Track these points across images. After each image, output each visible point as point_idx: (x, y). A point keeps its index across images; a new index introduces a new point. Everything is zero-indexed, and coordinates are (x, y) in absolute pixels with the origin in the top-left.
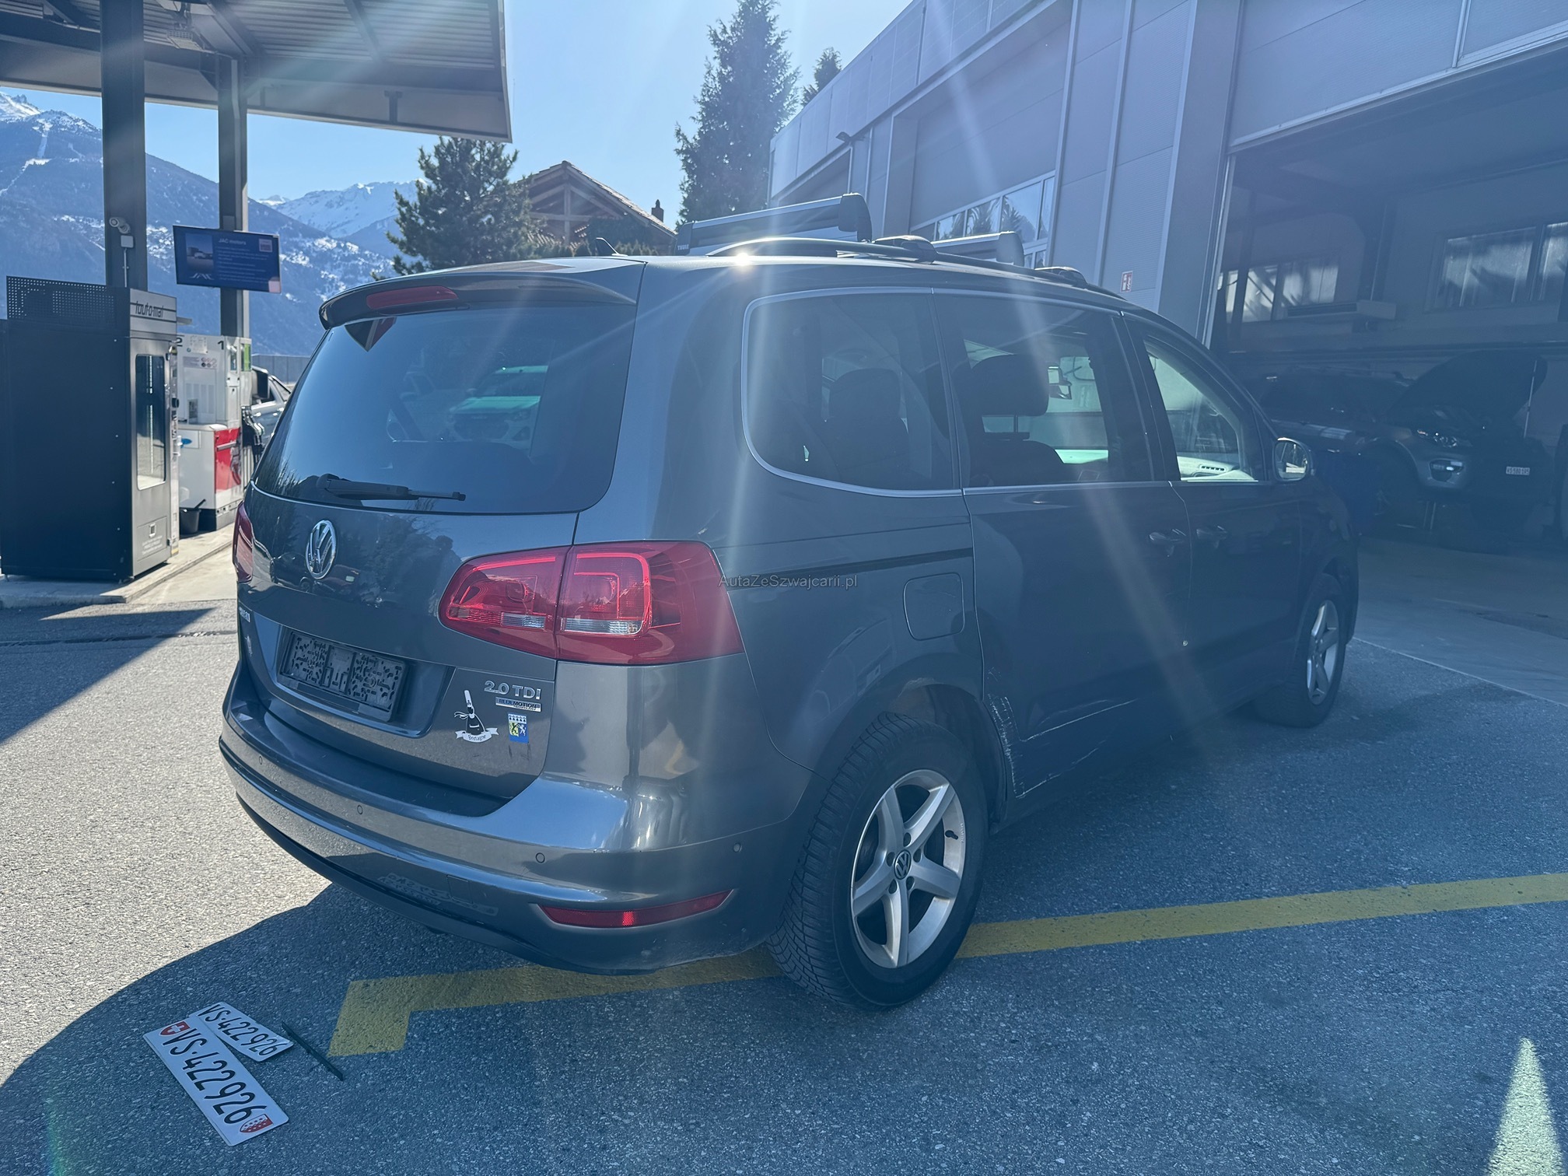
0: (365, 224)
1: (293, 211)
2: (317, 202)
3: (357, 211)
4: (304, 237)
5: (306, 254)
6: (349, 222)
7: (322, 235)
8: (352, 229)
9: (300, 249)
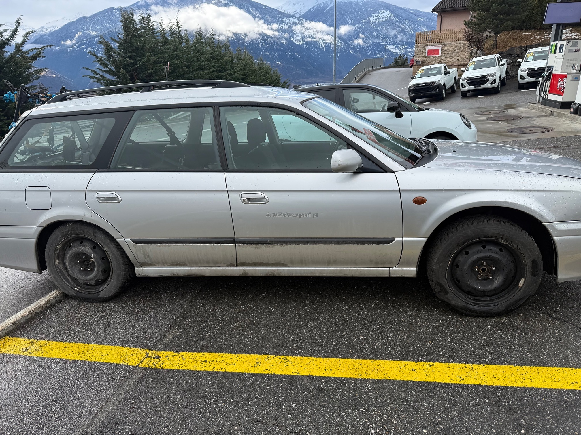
0: (306, 9)
1: (282, 9)
2: (290, 4)
3: (304, 5)
4: (286, 18)
5: (288, 24)
6: (301, 10)
7: (293, 16)
8: (302, 13)
9: (285, 23)
